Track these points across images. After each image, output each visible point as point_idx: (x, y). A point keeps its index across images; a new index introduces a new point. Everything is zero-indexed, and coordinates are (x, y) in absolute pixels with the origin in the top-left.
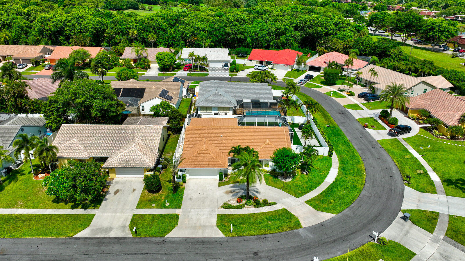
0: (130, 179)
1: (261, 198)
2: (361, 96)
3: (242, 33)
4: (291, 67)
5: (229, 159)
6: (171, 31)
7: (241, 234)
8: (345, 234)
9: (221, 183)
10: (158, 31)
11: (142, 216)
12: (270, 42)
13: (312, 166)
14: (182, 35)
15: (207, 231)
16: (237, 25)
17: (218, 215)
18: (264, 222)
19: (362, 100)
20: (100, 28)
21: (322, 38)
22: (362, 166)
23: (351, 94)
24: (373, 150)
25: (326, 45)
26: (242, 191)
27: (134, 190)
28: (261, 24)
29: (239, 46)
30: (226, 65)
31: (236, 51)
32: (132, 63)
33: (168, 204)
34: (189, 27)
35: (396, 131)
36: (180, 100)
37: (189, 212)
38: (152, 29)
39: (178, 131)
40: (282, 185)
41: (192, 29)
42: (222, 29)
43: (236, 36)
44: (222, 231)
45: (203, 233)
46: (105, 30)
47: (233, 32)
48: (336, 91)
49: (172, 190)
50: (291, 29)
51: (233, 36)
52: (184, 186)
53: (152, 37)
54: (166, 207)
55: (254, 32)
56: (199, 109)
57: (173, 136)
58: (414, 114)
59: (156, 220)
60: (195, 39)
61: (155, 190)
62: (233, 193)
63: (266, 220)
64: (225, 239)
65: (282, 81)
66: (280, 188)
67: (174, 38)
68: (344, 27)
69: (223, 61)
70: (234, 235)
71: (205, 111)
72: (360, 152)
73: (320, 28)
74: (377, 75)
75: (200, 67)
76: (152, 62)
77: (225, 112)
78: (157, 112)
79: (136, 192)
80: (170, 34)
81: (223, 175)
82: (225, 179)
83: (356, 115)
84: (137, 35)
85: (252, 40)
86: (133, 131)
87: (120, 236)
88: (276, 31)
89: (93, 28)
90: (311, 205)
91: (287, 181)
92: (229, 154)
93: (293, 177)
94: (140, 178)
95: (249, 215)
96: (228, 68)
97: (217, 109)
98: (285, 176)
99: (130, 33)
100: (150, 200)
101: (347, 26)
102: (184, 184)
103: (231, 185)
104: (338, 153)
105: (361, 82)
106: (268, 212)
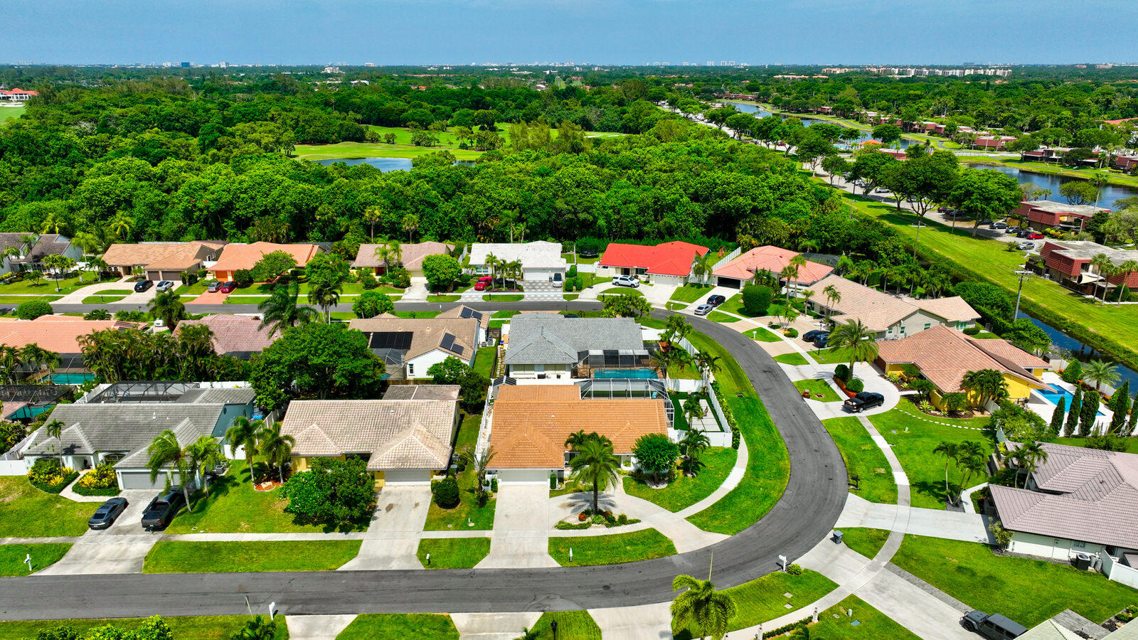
0: (408, 488)
1: (616, 513)
2: (809, 337)
3: (587, 210)
4: (682, 279)
5: (565, 454)
6: (446, 206)
7: (585, 564)
8: (740, 561)
9: (554, 492)
10: (421, 207)
11: (435, 541)
12: (645, 225)
13: (703, 465)
14: (468, 213)
15: (534, 560)
16: (577, 194)
17: (550, 539)
18: (620, 547)
19: (811, 346)
20: (307, 205)
21: (746, 216)
22: (786, 464)
23: (792, 334)
24: (810, 437)
25: (755, 230)
26: (588, 504)
27: (417, 505)
28: (625, 191)
29: (583, 235)
30: (558, 277)
31: (577, 246)
32: (374, 274)
33: (472, 525)
34: (484, 199)
35: (854, 404)
36: (476, 350)
37: (506, 534)
38: (409, 203)
39: (478, 408)
40: (651, 495)
41: (489, 203)
42: (548, 203)
43: (576, 217)
44: (557, 560)
45: (528, 562)
46: (315, 209)
47: (570, 208)
48: (766, 327)
49: (477, 503)
50: (685, 199)
51: (570, 216)
52: (494, 497)
53: (410, 221)
54: (470, 528)
55: (611, 207)
56: (511, 368)
57: (469, 418)
58: (895, 372)
59: (455, 547)
60: (495, 222)
61: (450, 502)
62: (573, 508)
63: (623, 544)
64: (562, 570)
65: (665, 308)
66: (647, 499)
67: (452, 220)
68: (791, 194)
69: (552, 269)
70: (574, 564)
71: (522, 372)
72: (787, 440)
73: (741, 199)
74: (839, 298)
75: (506, 282)
76: (415, 273)
77: (558, 372)
78: (439, 377)
79: (419, 508)
80: (446, 214)
81: (556, 479)
82: (559, 486)
83: (793, 373)
84: (379, 217)
85: (608, 222)
86: (407, 411)
87: (407, 569)
88: (655, 203)
89: (292, 204)
90: (695, 523)
91: (659, 488)
92: (566, 445)
93: (670, 481)
94: (426, 486)
95: (598, 537)
96: (561, 282)
97: (543, 367)
98: (657, 479)
99: (367, 215)
100: (443, 519)
101: (797, 191)
102: (494, 494)
103: (570, 495)
104: (750, 442)
105: (813, 309)
106: (627, 534)
